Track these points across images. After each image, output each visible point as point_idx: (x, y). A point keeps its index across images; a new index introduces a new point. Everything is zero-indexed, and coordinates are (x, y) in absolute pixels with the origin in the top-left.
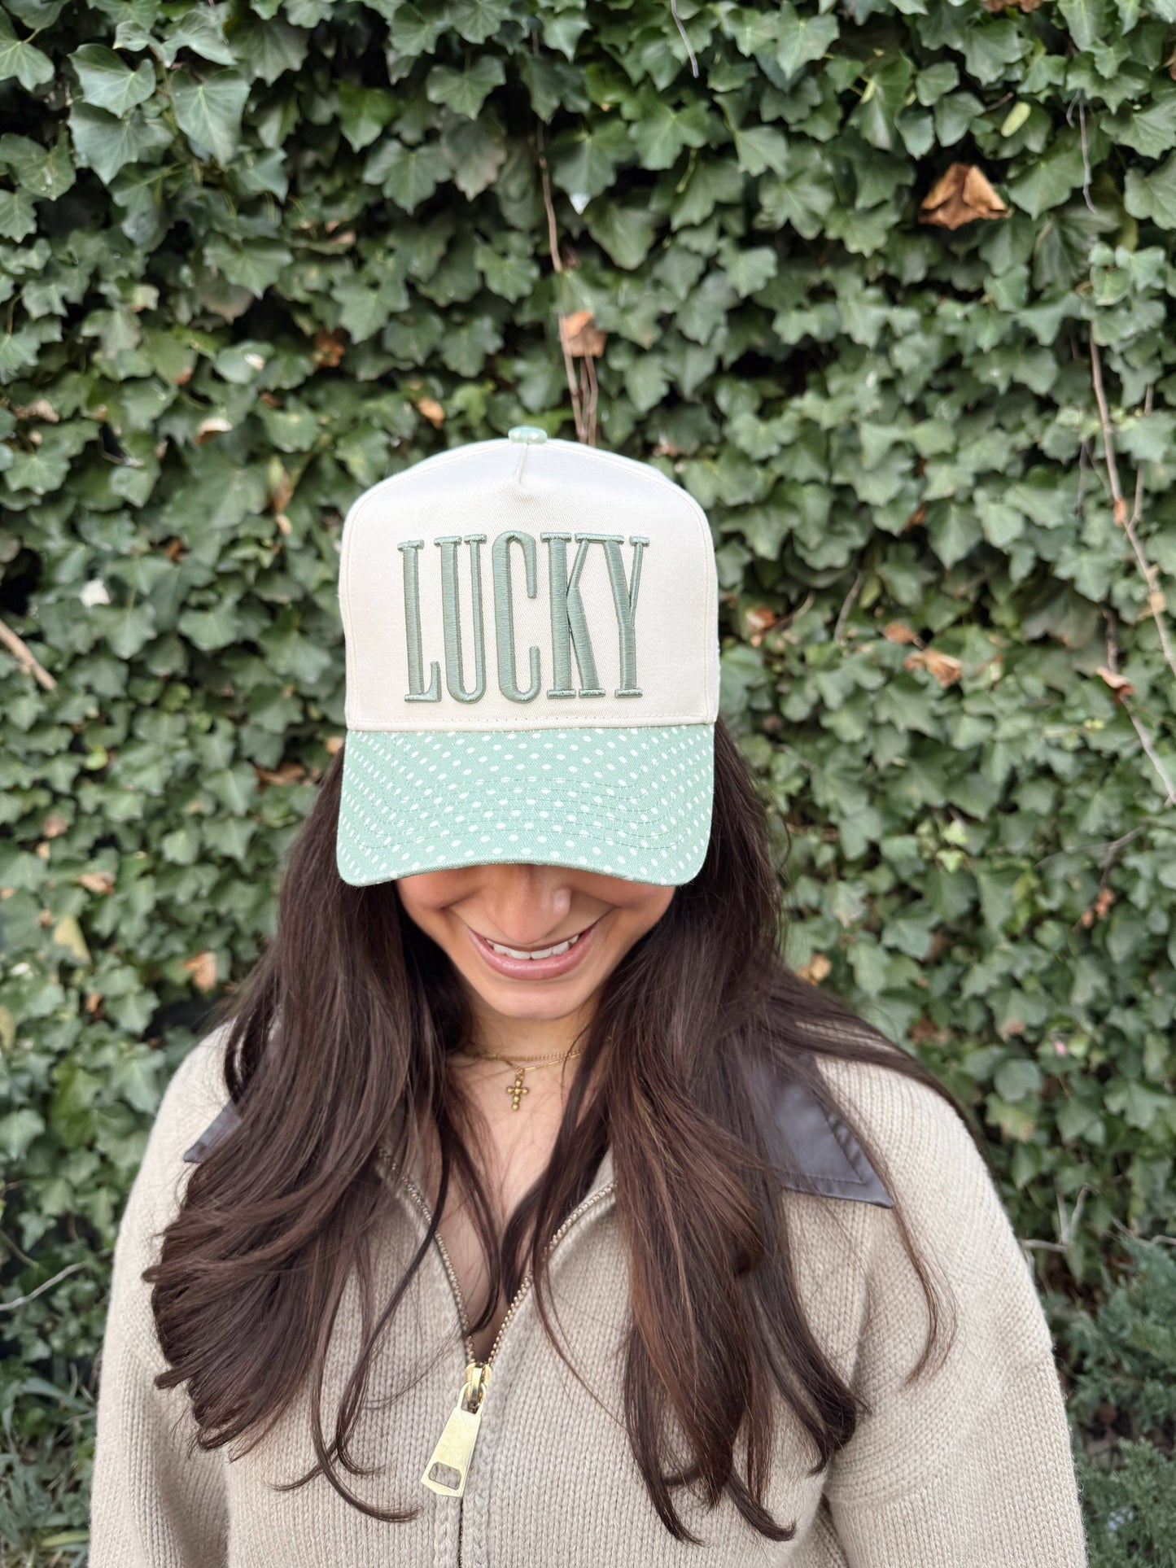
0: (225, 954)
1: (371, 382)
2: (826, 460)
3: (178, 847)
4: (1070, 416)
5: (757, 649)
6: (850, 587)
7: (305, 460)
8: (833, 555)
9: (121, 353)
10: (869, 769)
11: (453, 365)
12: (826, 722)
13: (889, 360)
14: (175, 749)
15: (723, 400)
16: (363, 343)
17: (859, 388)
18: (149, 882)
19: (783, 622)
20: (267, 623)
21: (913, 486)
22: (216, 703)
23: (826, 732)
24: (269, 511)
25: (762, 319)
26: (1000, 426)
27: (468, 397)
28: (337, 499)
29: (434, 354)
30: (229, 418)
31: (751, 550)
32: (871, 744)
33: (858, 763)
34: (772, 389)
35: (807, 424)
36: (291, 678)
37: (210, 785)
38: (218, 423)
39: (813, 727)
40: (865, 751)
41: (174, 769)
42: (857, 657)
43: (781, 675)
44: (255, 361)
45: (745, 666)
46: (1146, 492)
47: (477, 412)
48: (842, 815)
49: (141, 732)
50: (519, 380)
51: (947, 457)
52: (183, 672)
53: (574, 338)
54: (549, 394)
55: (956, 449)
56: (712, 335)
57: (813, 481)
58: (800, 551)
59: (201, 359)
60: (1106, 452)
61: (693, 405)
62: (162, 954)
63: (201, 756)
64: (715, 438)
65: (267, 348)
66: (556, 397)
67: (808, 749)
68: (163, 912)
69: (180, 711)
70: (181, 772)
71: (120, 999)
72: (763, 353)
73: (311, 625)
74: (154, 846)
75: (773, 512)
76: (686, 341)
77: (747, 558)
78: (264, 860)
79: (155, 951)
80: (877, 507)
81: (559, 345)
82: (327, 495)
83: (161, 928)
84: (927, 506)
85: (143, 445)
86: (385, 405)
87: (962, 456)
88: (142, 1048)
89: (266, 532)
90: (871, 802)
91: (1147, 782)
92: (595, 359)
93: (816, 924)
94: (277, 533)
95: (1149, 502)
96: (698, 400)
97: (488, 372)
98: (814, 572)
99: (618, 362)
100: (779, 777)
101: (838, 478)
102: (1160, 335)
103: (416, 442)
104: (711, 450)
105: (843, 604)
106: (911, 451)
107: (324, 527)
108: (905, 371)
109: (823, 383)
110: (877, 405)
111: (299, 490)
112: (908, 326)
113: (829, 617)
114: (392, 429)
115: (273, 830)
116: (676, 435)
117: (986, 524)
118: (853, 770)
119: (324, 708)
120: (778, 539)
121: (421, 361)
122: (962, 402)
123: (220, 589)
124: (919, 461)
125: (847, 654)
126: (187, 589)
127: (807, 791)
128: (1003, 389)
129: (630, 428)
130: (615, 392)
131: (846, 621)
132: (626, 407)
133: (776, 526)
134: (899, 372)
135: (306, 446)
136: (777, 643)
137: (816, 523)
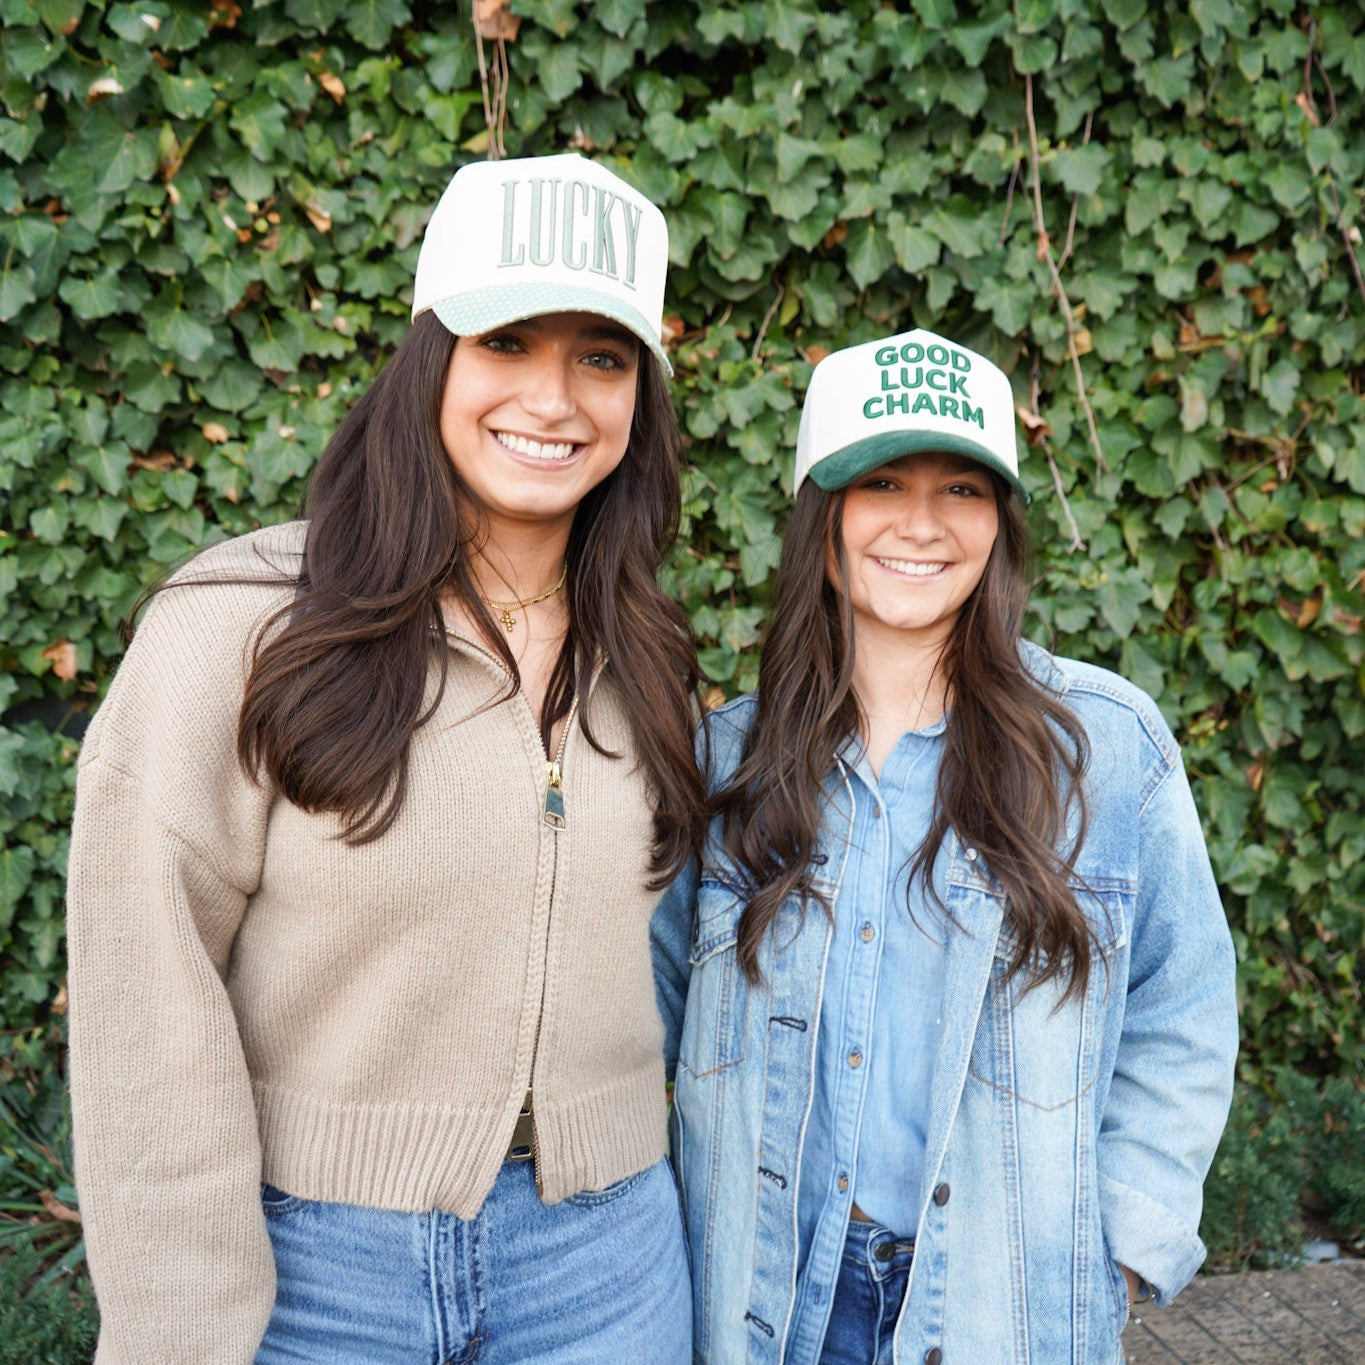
0: (88, 645)
1: (268, 48)
2: (743, 168)
3: (47, 524)
4: (992, 143)
6: (772, 304)
7: (198, 128)
8: (747, 268)
10: (774, 494)
11: (357, 37)
12: (733, 442)
13: (816, 71)
14: (46, 423)
15: (643, 96)
16: (263, 8)
17: (781, 98)
18: (13, 560)
19: (699, 334)
20: (148, 296)
21: (831, 202)
22: (88, 378)
23: (736, 452)
24: (159, 180)
25: (687, 15)
26: (931, 148)
27: (372, 70)
28: (229, 170)
29: (340, 23)
30: (121, 80)
32: (777, 467)
33: (765, 488)
34: (697, 88)
35: (728, 133)
36: (173, 356)
37: (83, 461)
38: (109, 85)
39: (718, 447)
40: (773, 476)
41: (46, 441)
42: (771, 375)
43: (691, 390)
44: (151, 21)
46: (1079, 226)
47: (381, 89)
48: (746, 540)
49: (8, 405)
50: (428, 57)
51: (862, 175)
52: (56, 343)
53: (487, 21)
54: (458, 74)
55: (881, 165)
56: (632, 28)
57: (730, 190)
58: (713, 261)
59: (90, 9)
60: (1034, 181)
61: (610, 99)
62: (21, 641)
63: (74, 431)
64: (635, 135)
65: (164, 8)
66: (466, 80)
67: (718, 472)
68: (25, 596)
69: (50, 384)
70: (52, 446)
72: (688, 49)
73: (195, 301)
74: (18, 524)
75: (687, 218)
76: (604, 34)
78: (132, 546)
79: (15, 634)
80: (792, 222)
81: (472, 27)
82: (219, 167)
83: (21, 613)
84: (838, 225)
85: (21, 97)
86: (283, 74)
87: (884, 176)
89: (155, 201)
90: (777, 531)
92: (507, 43)
93: (716, 655)
94: (167, 203)
95: (1084, 238)
96: (617, 93)
97: (396, 45)
98: (730, 285)
99: (531, 51)
101: (752, 189)
102: (1101, 64)
103: (313, 116)
104: (630, 146)
105: (762, 319)
106: (831, 167)
107: (213, 200)
108: (832, 81)
109: (749, 86)
110: (797, 116)
111: (189, 159)
112: (838, 34)
113: (747, 333)
114: (289, 100)
115: (143, 515)
116: (592, 129)
117: (898, 248)
118: (760, 495)
119: (203, 391)
120: (691, 246)
121: (324, 30)
122: (893, 118)
123: (102, 257)
124: (838, 178)
125: (759, 373)
126: (67, 254)
127: (710, 515)
128: (927, 109)
129: (543, 117)
130: (526, 79)
131: (764, 339)
132: (538, 96)
133: (689, 232)
134: (825, 82)
135: (200, 114)
136: (689, 356)
137: (730, 234)
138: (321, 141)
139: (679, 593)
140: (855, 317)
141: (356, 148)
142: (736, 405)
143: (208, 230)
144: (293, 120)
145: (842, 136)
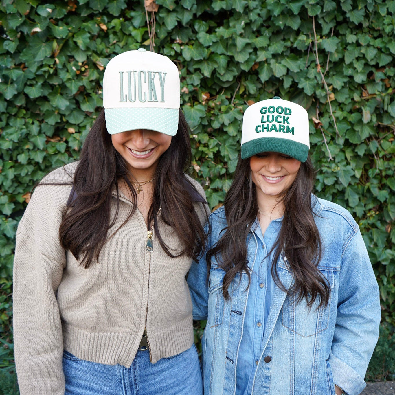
1: (85, 17)
2: (227, 47)
3: (22, 158)
4: (302, 37)
5: (205, 106)
6: (237, 88)
7: (64, 41)
8: (229, 77)
9: (8, 5)
10: (238, 145)
11: (111, 13)
12: (225, 130)
13: (248, 17)
14: (22, 129)
15: (196, 27)
16: (83, 5)
17: (237, 26)
18: (13, 169)
20: (51, 91)
21: (254, 57)
22: (34, 116)
23: (226, 133)
24: (53, 57)
26: (284, 40)
27: (115, 22)
28: (73, 53)
29: (105, 8)
30: (41, 28)
31: (203, 74)
32: (238, 137)
33: (235, 143)
34: (213, 24)
35: (222, 37)
36: (57, 108)
37: (32, 140)
38: (37, 29)
39: (221, 131)
40: (238, 140)
41: (21, 134)
42: (236, 109)
43: (212, 114)
44: (49, 10)
45: (200, 111)
46: (330, 62)
47: (118, 28)
48: (229, 159)
49: (11, 124)
50: (132, 18)
51: (263, 49)
52: (24, 106)
53: (149, 6)
54: (141, 22)
55: (269, 45)
56: (192, 7)
57: (223, 54)
58: (218, 76)
59: (32, 8)
60: (316, 49)
61: (186, 28)
62: (16, 193)
63: (29, 131)
64: (194, 39)
65: (53, 6)
66: (143, 24)
67: (221, 139)
68: (17, 180)
69: (23, 117)
70: (23, 135)
71: (3, 205)
72: (209, 12)
73: (64, 92)
74: (14, 159)
75: (210, 63)
76: (184, 9)
77: (202, 77)
78: (47, 164)
79: (14, 191)
80: (242, 63)
81: (144, 8)
82: (70, 52)
83: (16, 185)
84: (256, 63)
85: (13, 34)
86: (89, 24)
87: (270, 48)
88: (10, 219)
89: (51, 63)
91: (324, 153)
92: (155, 12)
93: (220, 193)
94: (55, 63)
95: (332, 65)
96: (188, 27)
97: (123, 14)
98: (224, 82)
99: (161, 15)
100: (211, 147)
101: (229, 54)
102: (336, 12)
103: (99, 36)
104: (193, 42)
105: (234, 92)
106: (253, 46)
107: (69, 62)
108: (253, 21)
109: (228, 23)
110: (243, 31)
111: (62, 50)
112: (255, 6)
113: (229, 97)
114: (91, 32)
115: (51, 155)
116: (181, 37)
117: (274, 70)
118: (234, 145)
119: (67, 118)
120: (211, 71)
121: (101, 11)
122: (272, 31)
123: (37, 80)
124: (256, 50)
125: (233, 109)
126: (26, 79)
127: (219, 152)
128: (282, 28)
129: (166, 34)
130: (161, 24)
131: (235, 98)
132: (165, 28)
133: (211, 67)
134: (251, 21)
135: (64, 37)
136: (212, 104)
137: (223, 67)
138: (101, 43)
139: (210, 175)
140: (262, 91)
141: (111, 45)
142: (225, 119)
143: (67, 71)
144: (92, 38)
145: (257, 37)
